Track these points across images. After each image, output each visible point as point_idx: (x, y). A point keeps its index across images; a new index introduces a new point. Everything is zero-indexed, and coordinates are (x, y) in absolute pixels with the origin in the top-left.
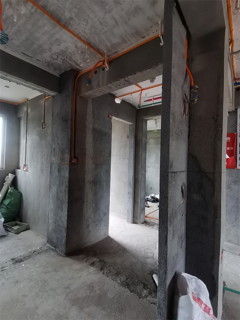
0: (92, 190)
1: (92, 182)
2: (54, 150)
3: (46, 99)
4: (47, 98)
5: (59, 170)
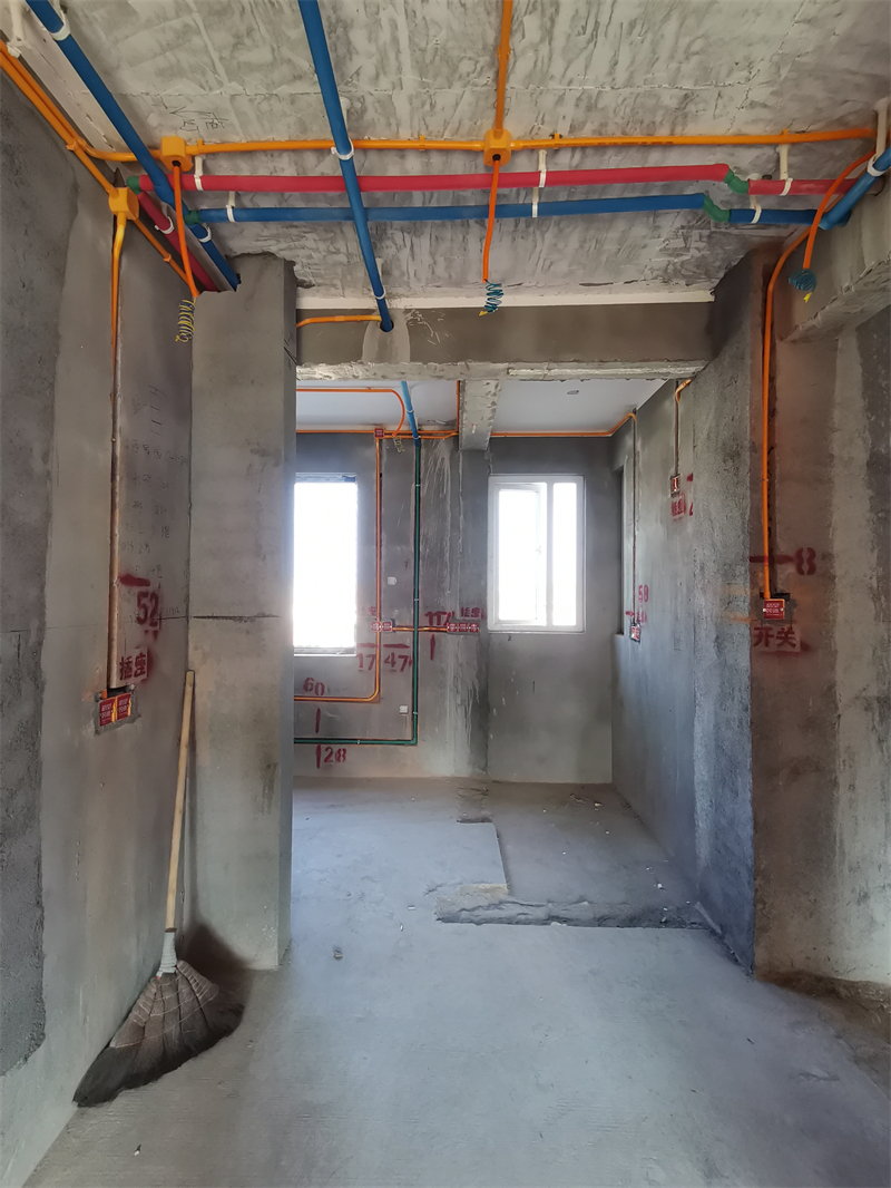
1: (875, 704)
2: (702, 568)
3: (679, 392)
4: (681, 387)
5: (719, 642)
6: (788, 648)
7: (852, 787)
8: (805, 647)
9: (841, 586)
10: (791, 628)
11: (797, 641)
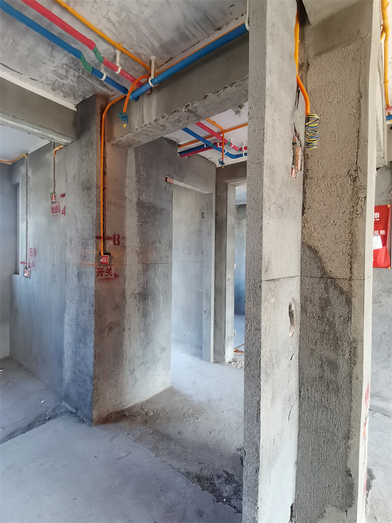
0: (139, 310)
1: (138, 296)
4: (57, 149)
5: (79, 276)
6: (109, 276)
8: (116, 276)
9: (128, 250)
10: (111, 268)
11: (113, 273)
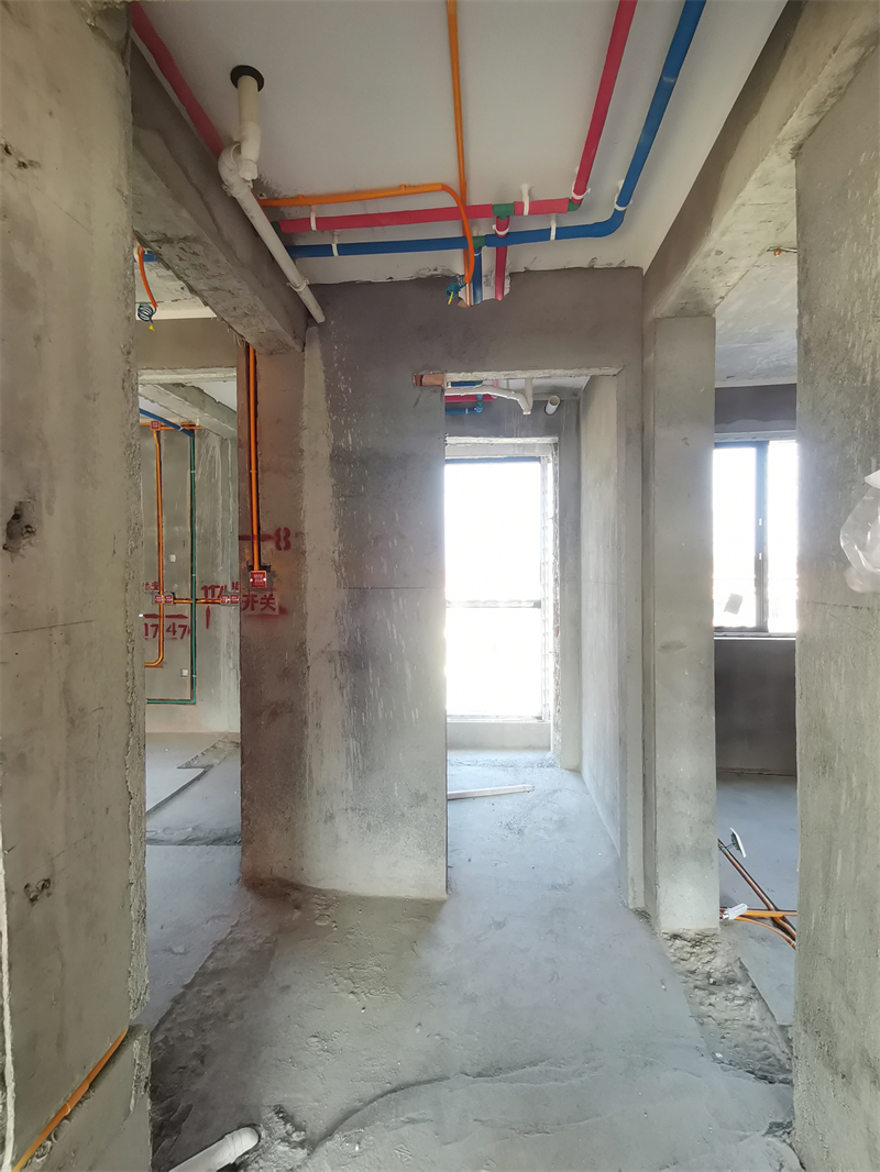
6: (268, 611)
7: (318, 725)
8: (283, 610)
9: (311, 560)
10: (272, 595)
11: (276, 606)
